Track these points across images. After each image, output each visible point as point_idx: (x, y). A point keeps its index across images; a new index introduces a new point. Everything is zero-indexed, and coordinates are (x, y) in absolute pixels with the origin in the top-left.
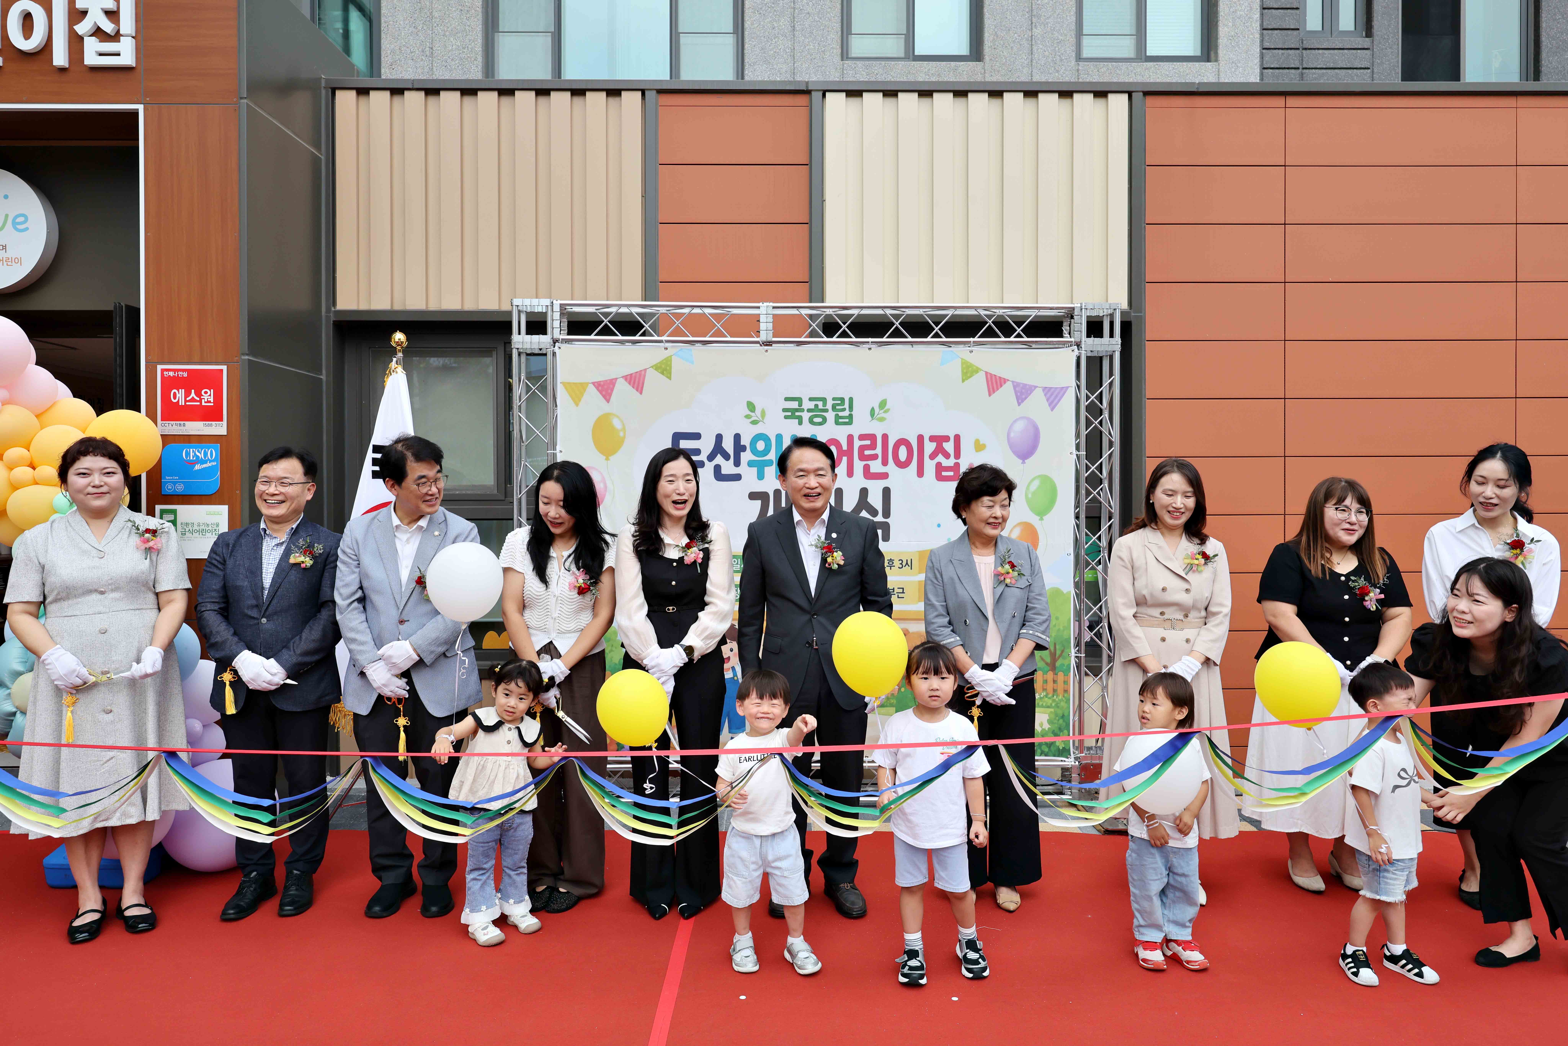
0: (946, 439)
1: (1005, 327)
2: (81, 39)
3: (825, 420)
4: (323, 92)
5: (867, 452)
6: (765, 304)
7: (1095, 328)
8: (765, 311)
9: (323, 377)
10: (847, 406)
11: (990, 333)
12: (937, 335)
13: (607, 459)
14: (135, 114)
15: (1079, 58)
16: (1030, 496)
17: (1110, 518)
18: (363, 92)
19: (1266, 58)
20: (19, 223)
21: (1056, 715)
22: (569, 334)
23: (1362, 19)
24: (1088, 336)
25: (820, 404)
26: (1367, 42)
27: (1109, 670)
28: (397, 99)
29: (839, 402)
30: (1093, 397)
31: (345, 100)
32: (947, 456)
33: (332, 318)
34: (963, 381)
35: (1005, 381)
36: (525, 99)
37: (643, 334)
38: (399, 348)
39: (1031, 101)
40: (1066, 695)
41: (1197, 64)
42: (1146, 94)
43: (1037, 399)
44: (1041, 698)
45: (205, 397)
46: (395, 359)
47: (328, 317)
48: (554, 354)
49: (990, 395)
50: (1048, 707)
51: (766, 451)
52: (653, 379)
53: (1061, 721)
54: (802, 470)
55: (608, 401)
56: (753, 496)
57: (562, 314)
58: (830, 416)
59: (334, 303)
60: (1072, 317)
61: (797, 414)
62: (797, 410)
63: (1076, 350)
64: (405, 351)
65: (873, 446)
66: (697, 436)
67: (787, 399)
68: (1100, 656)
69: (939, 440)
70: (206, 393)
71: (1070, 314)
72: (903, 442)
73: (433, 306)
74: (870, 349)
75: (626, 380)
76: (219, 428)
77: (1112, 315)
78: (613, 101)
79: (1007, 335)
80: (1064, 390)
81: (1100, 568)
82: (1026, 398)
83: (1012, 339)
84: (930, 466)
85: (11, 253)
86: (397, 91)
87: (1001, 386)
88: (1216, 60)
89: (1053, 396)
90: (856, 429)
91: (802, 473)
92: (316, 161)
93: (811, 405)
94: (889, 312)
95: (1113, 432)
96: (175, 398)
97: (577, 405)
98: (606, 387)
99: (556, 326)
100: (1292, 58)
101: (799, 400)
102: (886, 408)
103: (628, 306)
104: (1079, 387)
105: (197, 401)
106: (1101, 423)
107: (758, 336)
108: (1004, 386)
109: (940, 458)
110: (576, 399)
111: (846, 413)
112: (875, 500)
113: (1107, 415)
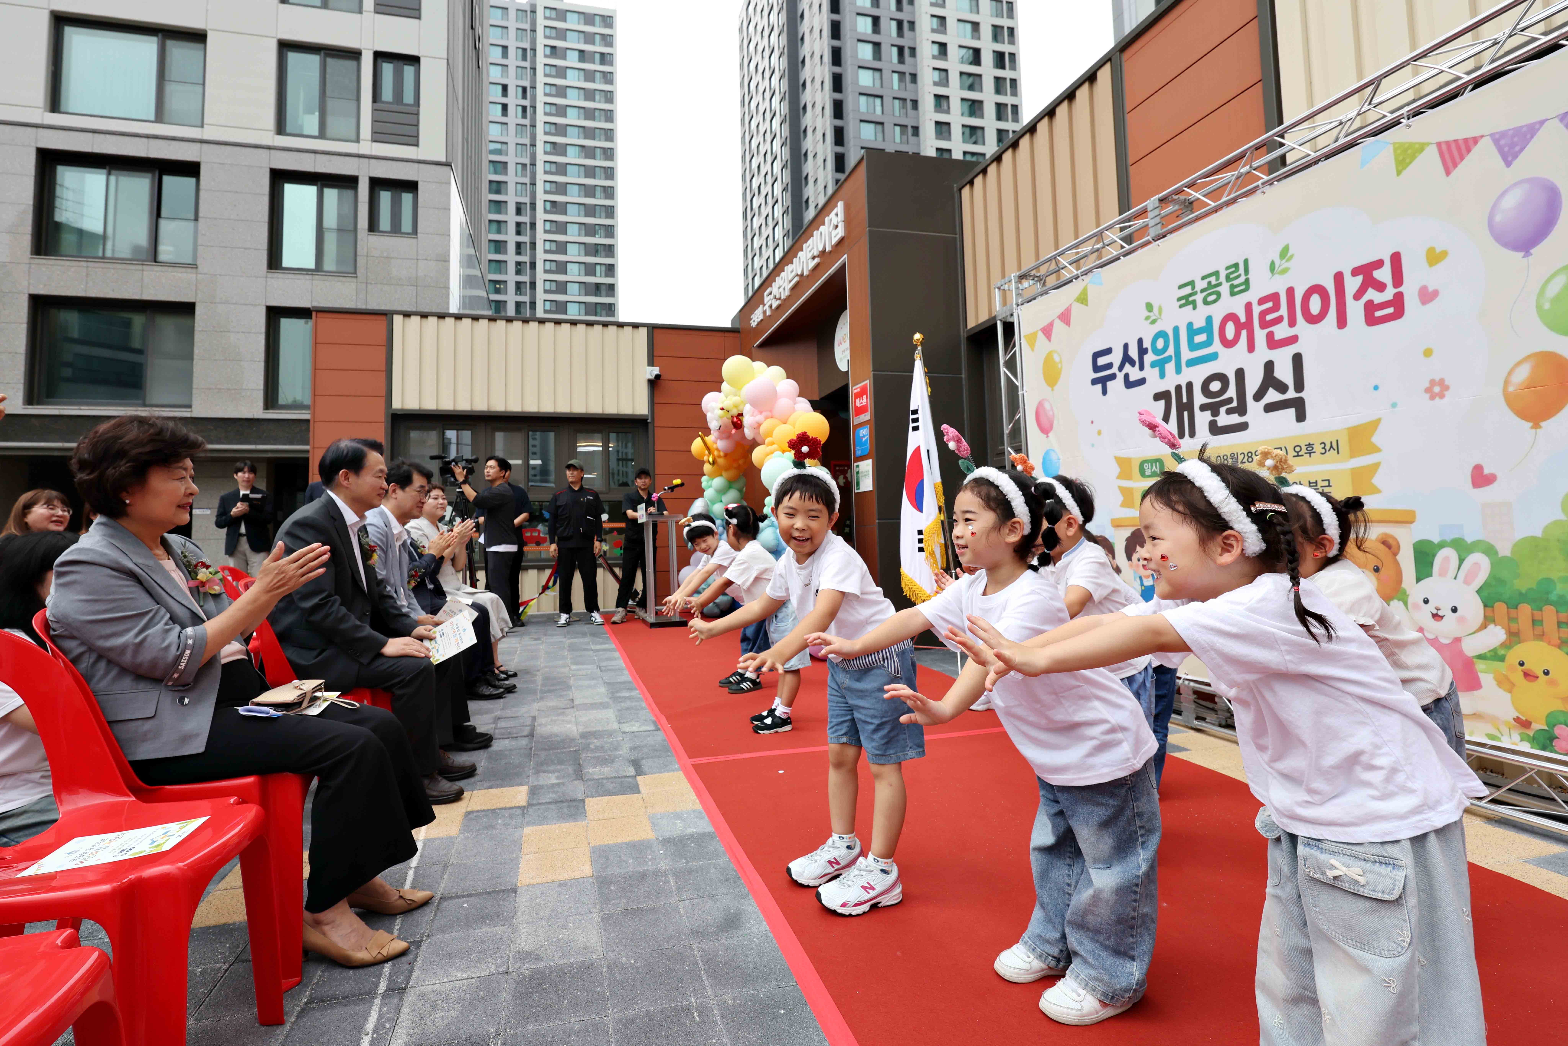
0: (1379, 264)
3: (1219, 295)
4: (956, 196)
5: (1270, 317)
10: (1242, 270)
13: (1053, 389)
14: (844, 263)
16: (1547, 306)
25: (1214, 279)
29: (1233, 269)
32: (1380, 287)
34: (1399, 173)
35: (1476, 140)
48: (1018, 315)
49: (1448, 173)
51: (1166, 348)
52: (1076, 311)
55: (1050, 341)
56: (1157, 397)
58: (1225, 289)
61: (1191, 299)
62: (1191, 295)
65: (1276, 307)
66: (1108, 351)
67: (1180, 287)
69: (1367, 269)
72: (1314, 289)
74: (1264, 192)
75: (1059, 319)
82: (1522, 150)
84: (1355, 310)
87: (1469, 151)
90: (1254, 294)
93: (1204, 284)
97: (1034, 350)
98: (1048, 330)
99: (1018, 293)
101: (1192, 283)
102: (1289, 255)
107: (1147, 234)
108: (1475, 149)
109: (1372, 294)
110: (1032, 346)
111: (1242, 279)
112: (1284, 373)
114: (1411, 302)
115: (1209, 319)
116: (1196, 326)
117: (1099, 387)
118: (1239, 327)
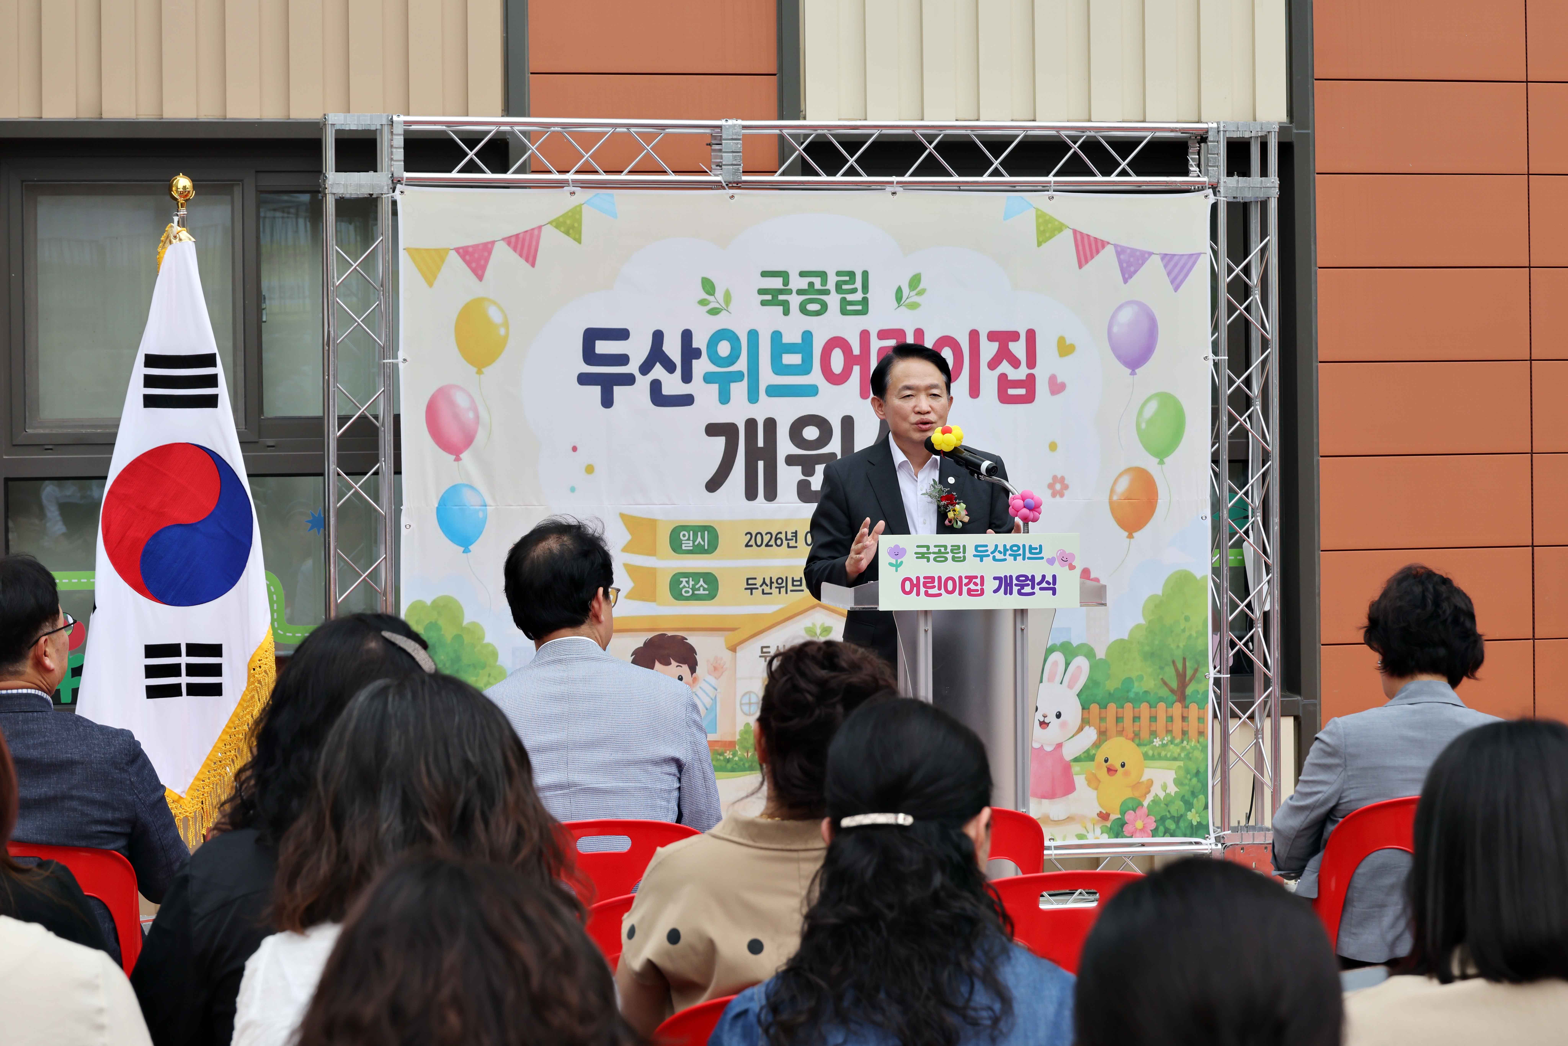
0: (1014, 336)
1: (1102, 159)
3: (824, 307)
6: (731, 121)
7: (1238, 160)
8: (731, 134)
10: (858, 284)
11: (1075, 167)
12: (996, 173)
13: (479, 372)
16: (1143, 426)
17: (1265, 460)
21: (1188, 772)
24: (1230, 174)
25: (817, 282)
29: (847, 278)
30: (1237, 270)
34: (1039, 244)
35: (1104, 244)
40: (1201, 740)
43: (1153, 272)
44: (1164, 745)
46: (177, 218)
48: (393, 202)
49: (1080, 266)
50: (1175, 759)
51: (733, 358)
52: (551, 240)
53: (1195, 780)
54: (908, 388)
55: (480, 278)
56: (712, 430)
57: (403, 137)
58: (833, 300)
60: (1203, 143)
61: (781, 297)
62: (781, 292)
63: (1212, 196)
66: (622, 334)
67: (765, 274)
69: (1003, 338)
71: (1201, 138)
72: (947, 340)
74: (894, 193)
75: (509, 244)
77: (1264, 138)
79: (1106, 172)
80: (1194, 258)
81: (1250, 540)
82: (1136, 271)
83: (1113, 177)
84: (989, 380)
87: (1098, 252)
89: (1177, 268)
90: (875, 322)
91: (908, 392)
93: (803, 283)
95: (1268, 322)
97: (431, 284)
98: (476, 255)
99: (392, 155)
101: (784, 275)
102: (921, 287)
103: (510, 124)
104: (1215, 253)
106: (1250, 309)
107: (721, 175)
108: (1103, 253)
109: (1005, 367)
110: (430, 276)
111: (858, 296)
113: (1258, 297)
114: (1042, 387)
115: (807, 336)
116: (785, 340)
117: (595, 389)
118: (850, 360)
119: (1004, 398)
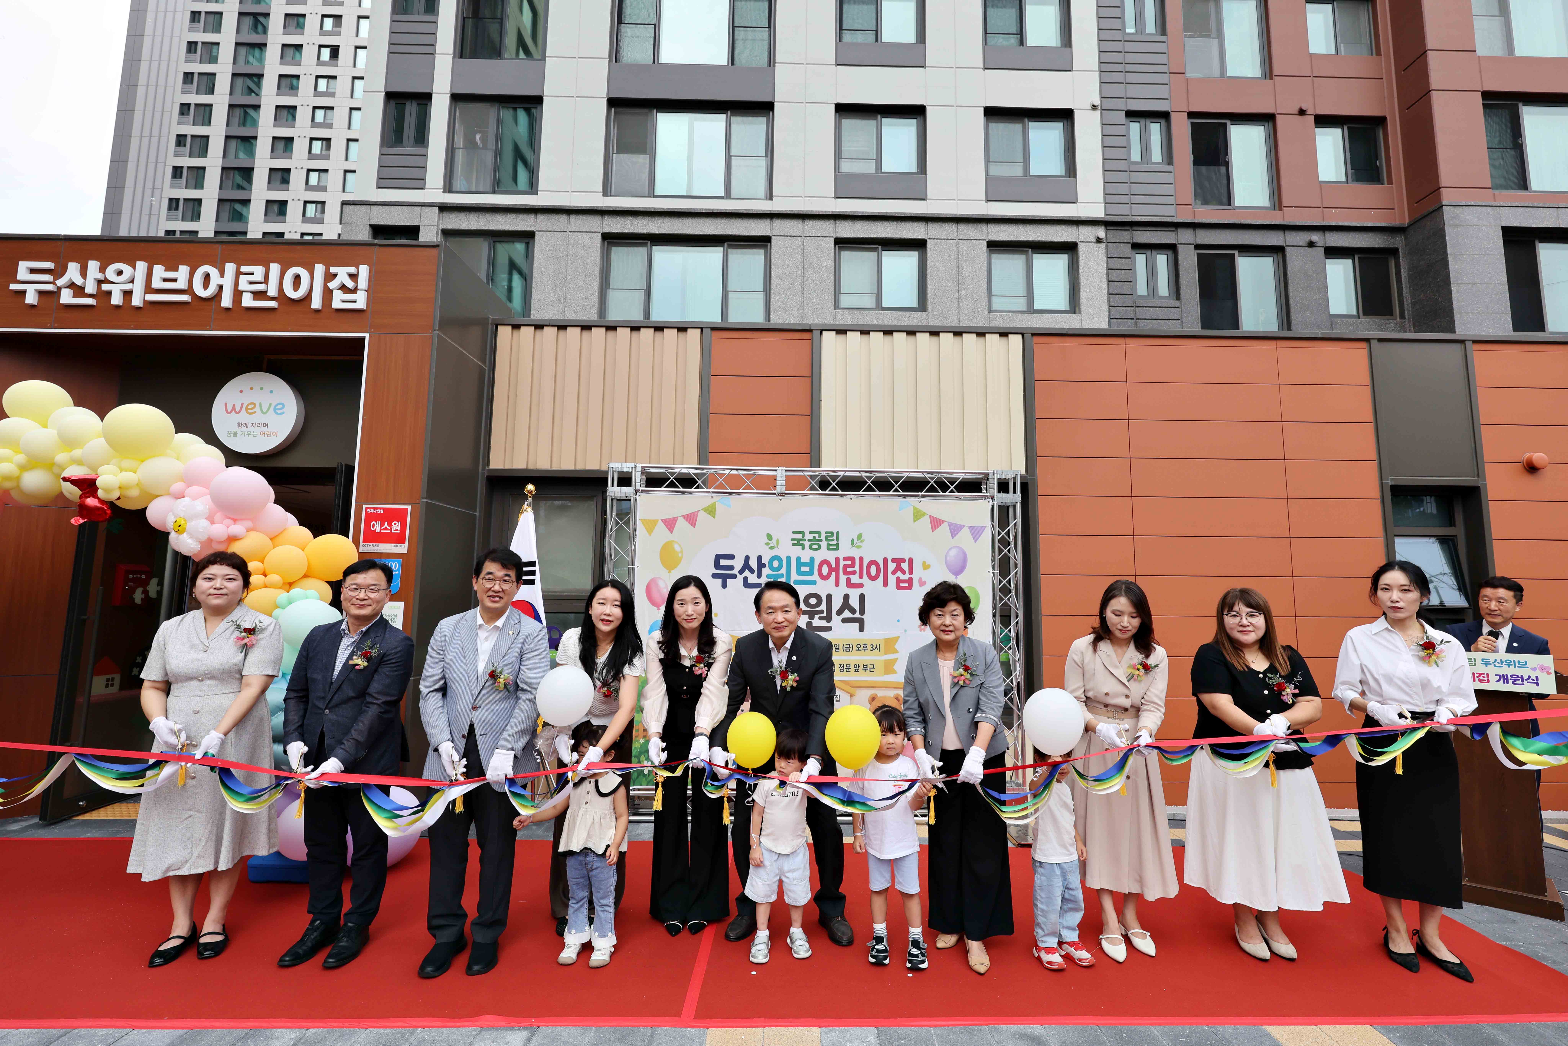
0: (903, 561)
1: (943, 486)
2: (332, 291)
3: (820, 547)
4: (490, 327)
5: (849, 569)
6: (780, 468)
7: (1003, 487)
8: (780, 473)
9: (477, 514)
10: (835, 537)
11: (932, 489)
12: (896, 490)
13: (670, 572)
14: (363, 340)
15: (990, 310)
17: (1017, 617)
18: (516, 327)
19: (1112, 312)
20: (278, 409)
22: (646, 486)
23: (1173, 288)
24: (999, 492)
25: (817, 536)
26: (1177, 303)
27: (1019, 725)
28: (538, 332)
29: (830, 535)
30: (1003, 533)
31: (504, 332)
32: (904, 572)
33: (486, 474)
34: (914, 521)
35: (943, 522)
36: (623, 333)
37: (697, 487)
38: (530, 495)
39: (958, 339)
41: (1067, 315)
42: (1033, 335)
43: (965, 533)
45: (395, 527)
46: (526, 503)
47: (483, 474)
48: (636, 500)
49: (933, 531)
51: (780, 568)
52: (702, 517)
55: (672, 532)
57: (642, 473)
58: (824, 544)
59: (488, 464)
60: (988, 479)
61: (801, 542)
62: (801, 540)
63: (991, 501)
64: (534, 497)
65: (853, 565)
66: (732, 557)
67: (794, 532)
68: (1012, 715)
69: (898, 561)
70: (395, 524)
71: (987, 477)
72: (873, 562)
73: (555, 467)
74: (851, 499)
75: (684, 518)
76: (403, 548)
77: (1014, 478)
78: (682, 335)
79: (944, 491)
80: (983, 528)
81: (1011, 652)
82: (957, 534)
83: (947, 493)
84: (892, 579)
85: (271, 429)
86: (539, 327)
87: (940, 525)
88: (1080, 313)
89: (976, 532)
90: (842, 553)
92: (482, 372)
93: (811, 537)
94: (864, 474)
95: (1017, 557)
96: (373, 527)
97: (650, 535)
98: (670, 523)
99: (638, 481)
100: (1130, 312)
101: (803, 533)
102: (862, 539)
103: (687, 468)
104: (993, 526)
105: (388, 530)
106: (1009, 551)
107: (775, 490)
108: (942, 525)
109: (899, 574)
110: (650, 531)
111: (835, 542)
112: (854, 602)
113: (1013, 546)
114: (915, 583)
115: (812, 559)
116: (802, 561)
117: (720, 581)
118: (831, 570)
119: (899, 587)
